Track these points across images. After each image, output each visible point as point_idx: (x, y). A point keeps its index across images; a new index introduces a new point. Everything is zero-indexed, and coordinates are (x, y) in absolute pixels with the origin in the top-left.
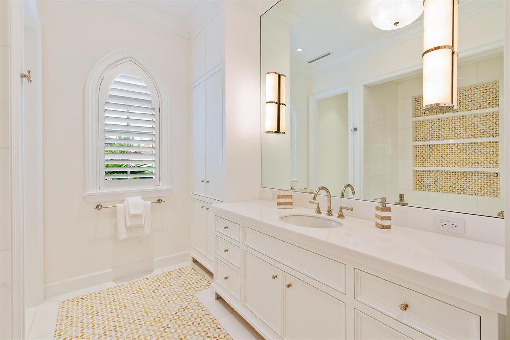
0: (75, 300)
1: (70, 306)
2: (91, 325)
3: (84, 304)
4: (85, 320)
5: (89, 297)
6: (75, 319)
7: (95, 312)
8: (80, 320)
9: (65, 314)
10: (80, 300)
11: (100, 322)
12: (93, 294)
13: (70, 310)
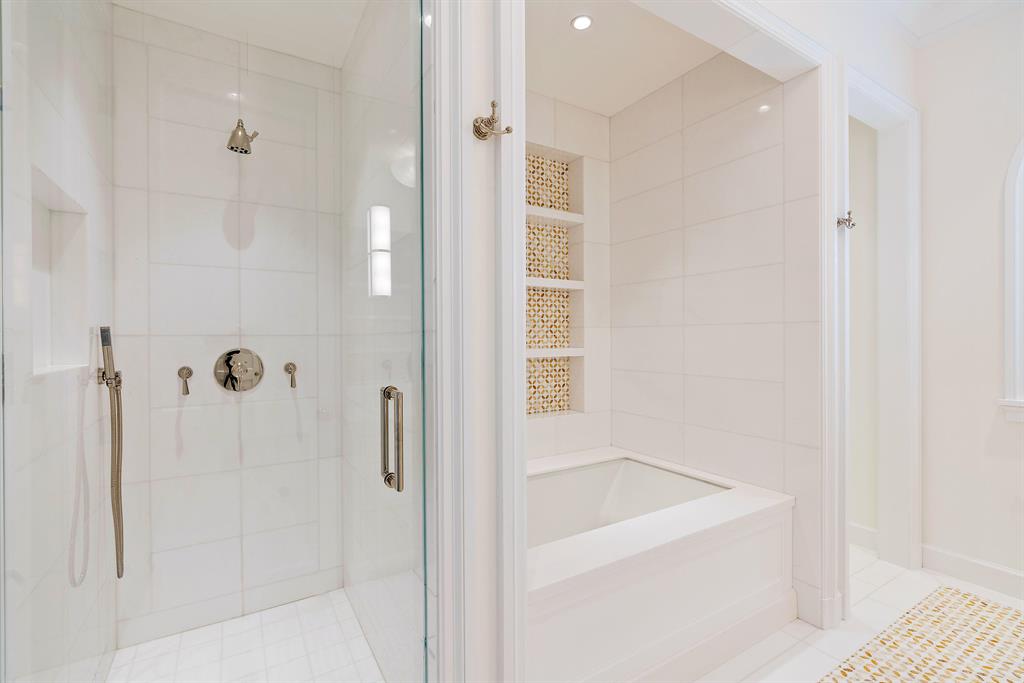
0: (970, 598)
1: (953, 600)
2: (965, 647)
3: (981, 614)
4: (961, 634)
5: (1000, 610)
6: (946, 620)
7: (990, 637)
8: (954, 627)
9: (937, 603)
10: (979, 603)
11: (988, 656)
12: (1012, 612)
13: (949, 605)
